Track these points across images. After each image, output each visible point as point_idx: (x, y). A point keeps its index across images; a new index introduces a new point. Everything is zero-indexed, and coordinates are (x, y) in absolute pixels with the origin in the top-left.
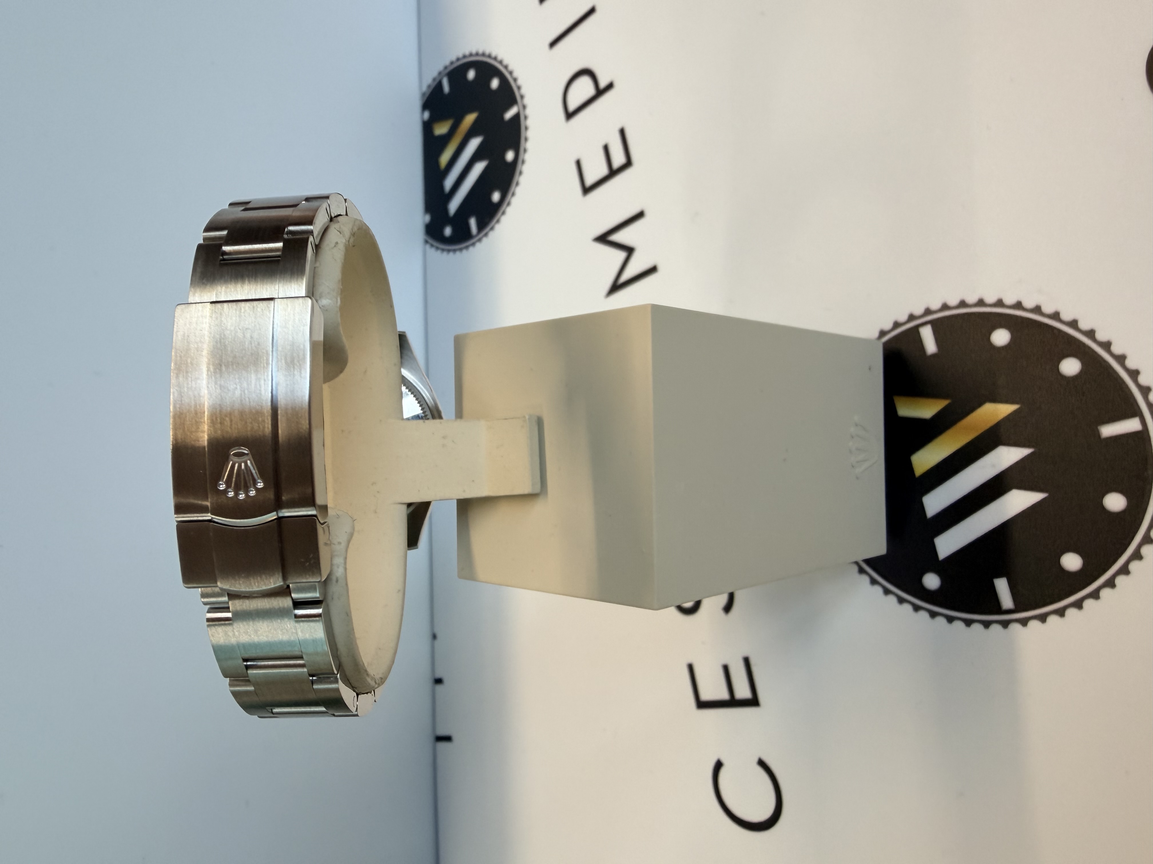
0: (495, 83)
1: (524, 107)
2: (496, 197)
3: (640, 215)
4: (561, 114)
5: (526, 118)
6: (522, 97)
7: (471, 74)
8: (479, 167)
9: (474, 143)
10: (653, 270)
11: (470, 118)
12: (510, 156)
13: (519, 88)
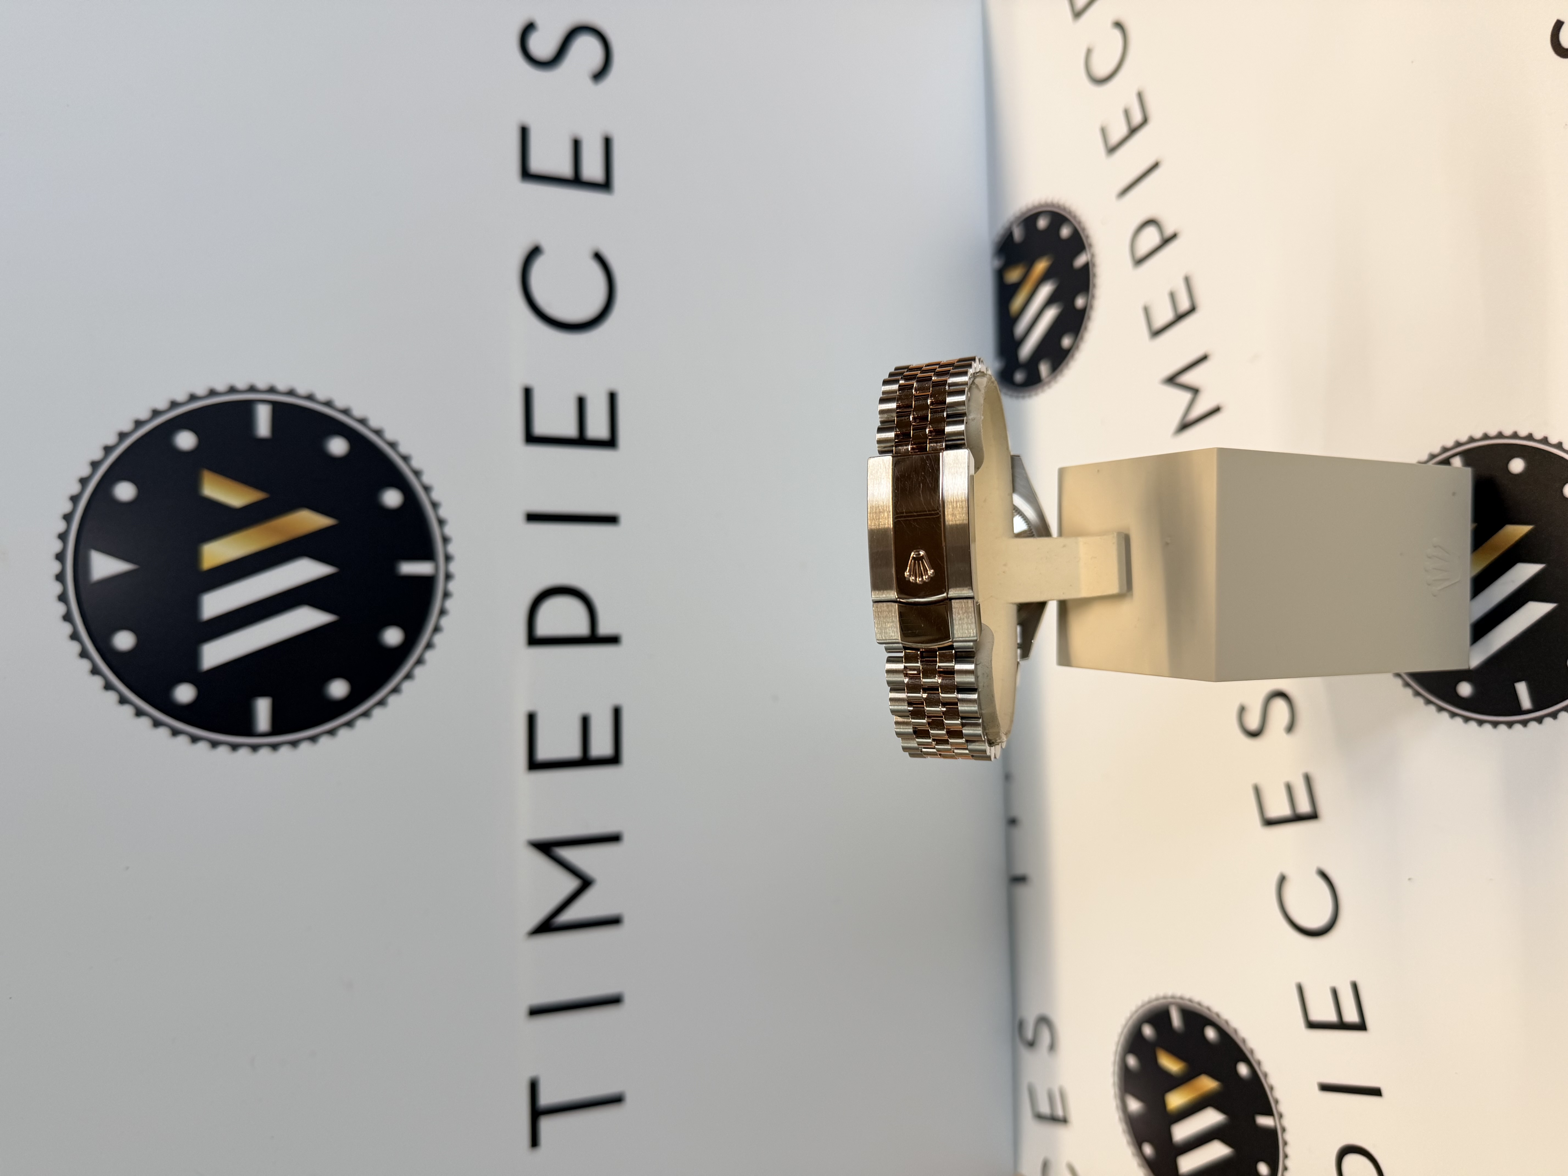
0: (1065, 232)
1: (1093, 256)
2: (1066, 342)
3: (1204, 358)
4: (1128, 262)
5: (1094, 265)
6: (1090, 246)
7: (1042, 223)
8: (1051, 314)
9: (1046, 291)
10: (1216, 410)
11: (1041, 266)
12: (1080, 302)
13: (1087, 237)
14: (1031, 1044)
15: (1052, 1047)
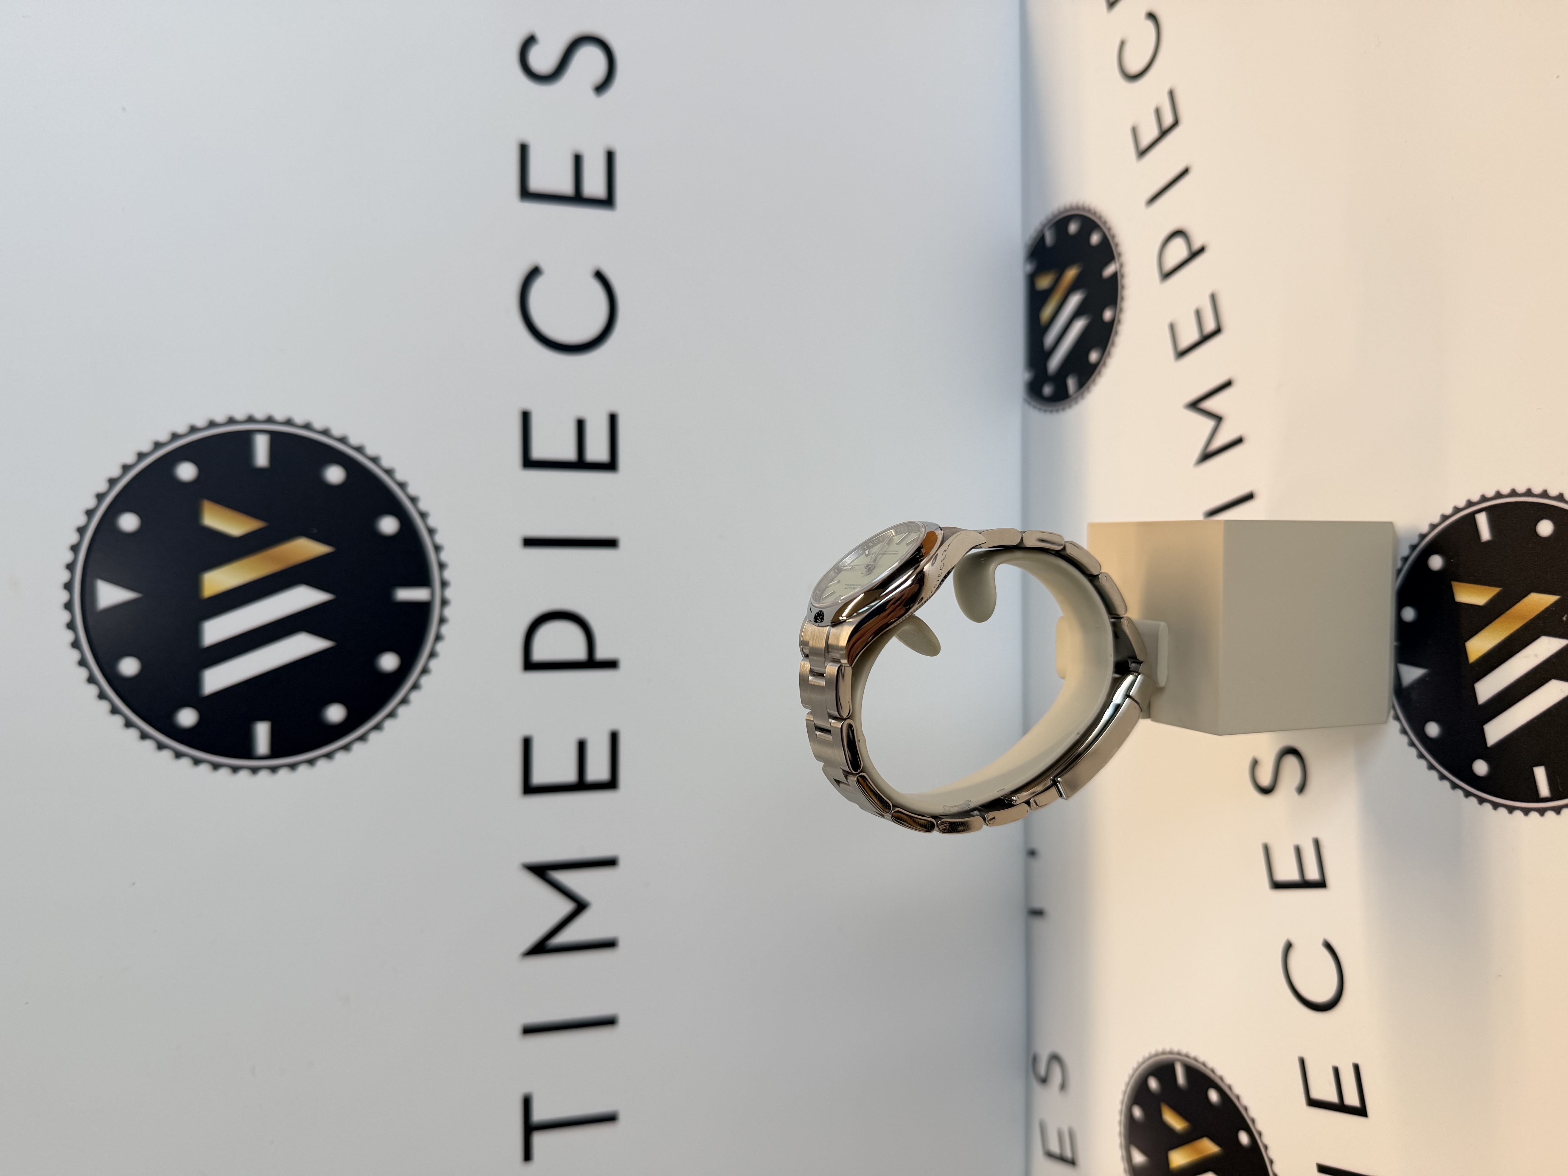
0: (1095, 239)
1: (1121, 266)
2: (1094, 356)
3: (1228, 384)
4: (1156, 275)
5: (1122, 276)
6: (1119, 255)
7: (1073, 228)
8: (1079, 325)
9: (1075, 300)
10: (1239, 441)
11: (1071, 274)
12: (1108, 315)
13: (1117, 245)
14: (1044, 1081)
15: (1063, 1087)
